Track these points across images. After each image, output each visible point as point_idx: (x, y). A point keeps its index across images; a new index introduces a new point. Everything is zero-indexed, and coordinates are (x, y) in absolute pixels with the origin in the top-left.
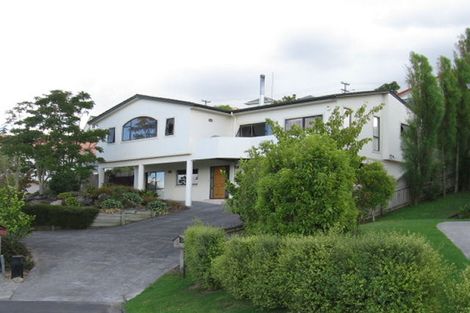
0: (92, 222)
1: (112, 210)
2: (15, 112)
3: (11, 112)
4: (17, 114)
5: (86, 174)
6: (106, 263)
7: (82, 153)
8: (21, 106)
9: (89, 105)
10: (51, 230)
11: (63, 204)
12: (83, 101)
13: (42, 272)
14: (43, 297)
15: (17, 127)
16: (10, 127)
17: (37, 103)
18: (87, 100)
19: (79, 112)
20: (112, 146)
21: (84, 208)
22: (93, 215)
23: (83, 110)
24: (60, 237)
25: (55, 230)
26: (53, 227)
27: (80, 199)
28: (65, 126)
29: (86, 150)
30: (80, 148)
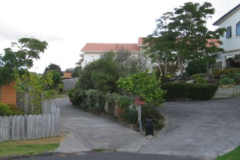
0: (213, 95)
1: (226, 86)
2: (162, 20)
3: (160, 20)
4: (164, 21)
5: (212, 61)
6: (215, 125)
7: (208, 46)
8: (166, 16)
9: (212, 12)
10: (185, 101)
11: (195, 82)
12: (207, 9)
13: (168, 131)
14: (161, 151)
15: (164, 30)
16: (159, 31)
17: (176, 13)
18: (210, 8)
19: (205, 17)
20: (230, 40)
21: (208, 84)
22: (214, 89)
23: (208, 15)
24: (189, 106)
25: (189, 101)
26: (187, 99)
27: (207, 79)
28: (196, 27)
29: (211, 43)
30: (207, 42)
